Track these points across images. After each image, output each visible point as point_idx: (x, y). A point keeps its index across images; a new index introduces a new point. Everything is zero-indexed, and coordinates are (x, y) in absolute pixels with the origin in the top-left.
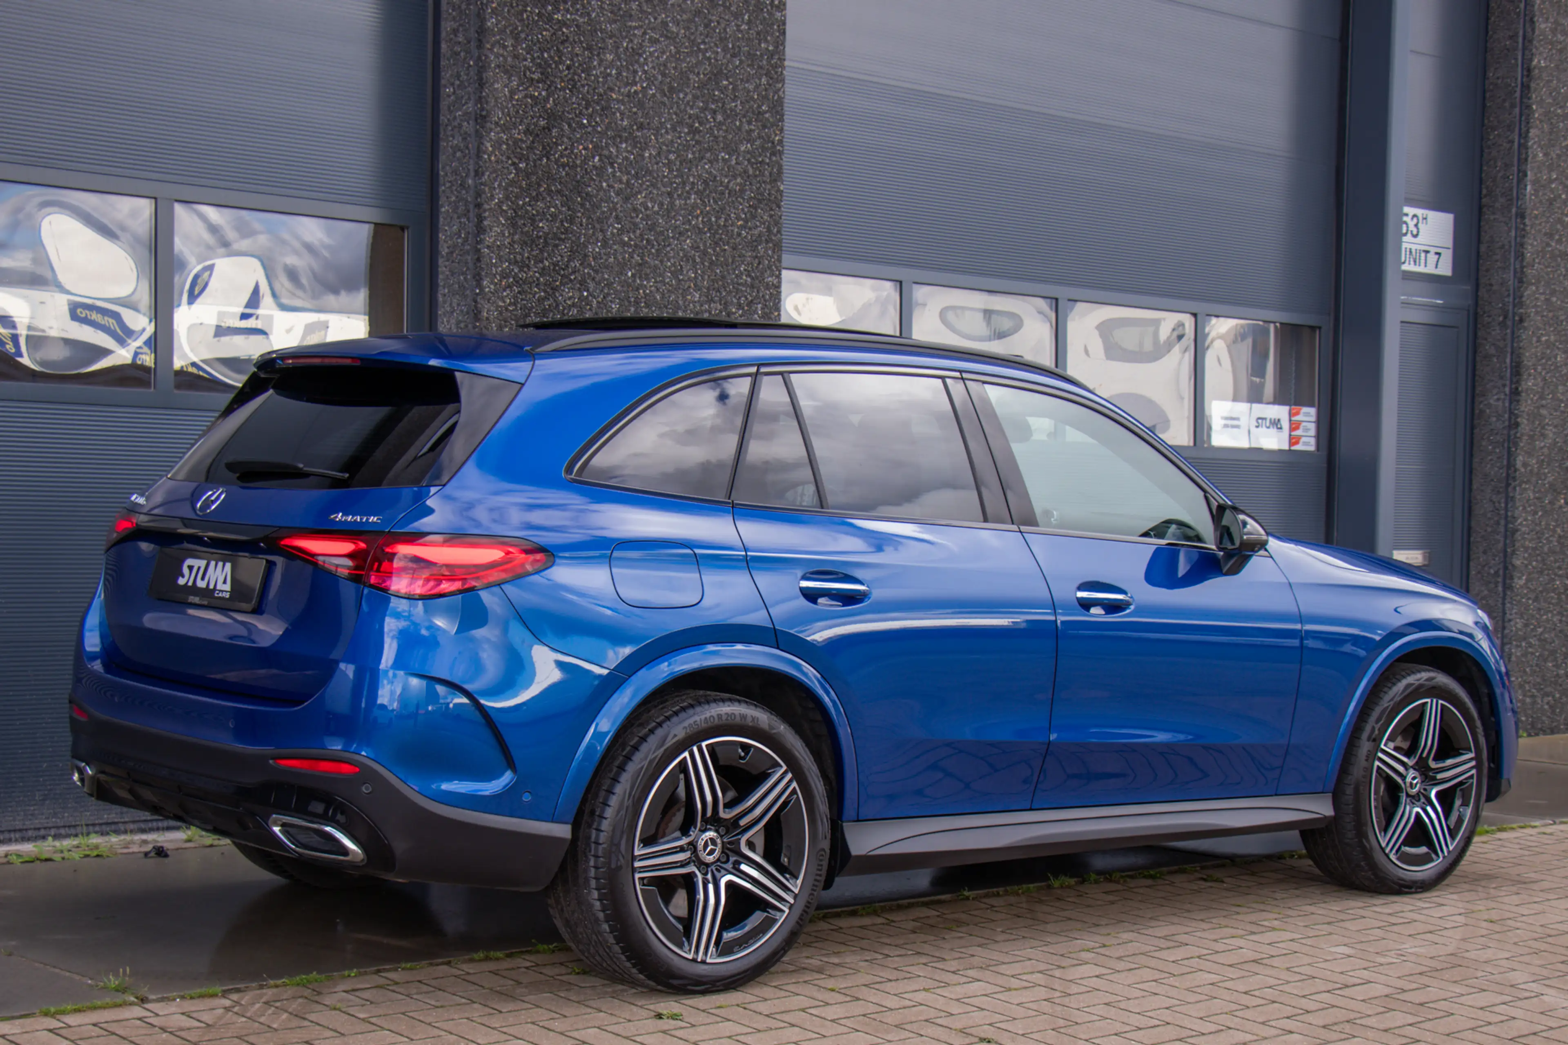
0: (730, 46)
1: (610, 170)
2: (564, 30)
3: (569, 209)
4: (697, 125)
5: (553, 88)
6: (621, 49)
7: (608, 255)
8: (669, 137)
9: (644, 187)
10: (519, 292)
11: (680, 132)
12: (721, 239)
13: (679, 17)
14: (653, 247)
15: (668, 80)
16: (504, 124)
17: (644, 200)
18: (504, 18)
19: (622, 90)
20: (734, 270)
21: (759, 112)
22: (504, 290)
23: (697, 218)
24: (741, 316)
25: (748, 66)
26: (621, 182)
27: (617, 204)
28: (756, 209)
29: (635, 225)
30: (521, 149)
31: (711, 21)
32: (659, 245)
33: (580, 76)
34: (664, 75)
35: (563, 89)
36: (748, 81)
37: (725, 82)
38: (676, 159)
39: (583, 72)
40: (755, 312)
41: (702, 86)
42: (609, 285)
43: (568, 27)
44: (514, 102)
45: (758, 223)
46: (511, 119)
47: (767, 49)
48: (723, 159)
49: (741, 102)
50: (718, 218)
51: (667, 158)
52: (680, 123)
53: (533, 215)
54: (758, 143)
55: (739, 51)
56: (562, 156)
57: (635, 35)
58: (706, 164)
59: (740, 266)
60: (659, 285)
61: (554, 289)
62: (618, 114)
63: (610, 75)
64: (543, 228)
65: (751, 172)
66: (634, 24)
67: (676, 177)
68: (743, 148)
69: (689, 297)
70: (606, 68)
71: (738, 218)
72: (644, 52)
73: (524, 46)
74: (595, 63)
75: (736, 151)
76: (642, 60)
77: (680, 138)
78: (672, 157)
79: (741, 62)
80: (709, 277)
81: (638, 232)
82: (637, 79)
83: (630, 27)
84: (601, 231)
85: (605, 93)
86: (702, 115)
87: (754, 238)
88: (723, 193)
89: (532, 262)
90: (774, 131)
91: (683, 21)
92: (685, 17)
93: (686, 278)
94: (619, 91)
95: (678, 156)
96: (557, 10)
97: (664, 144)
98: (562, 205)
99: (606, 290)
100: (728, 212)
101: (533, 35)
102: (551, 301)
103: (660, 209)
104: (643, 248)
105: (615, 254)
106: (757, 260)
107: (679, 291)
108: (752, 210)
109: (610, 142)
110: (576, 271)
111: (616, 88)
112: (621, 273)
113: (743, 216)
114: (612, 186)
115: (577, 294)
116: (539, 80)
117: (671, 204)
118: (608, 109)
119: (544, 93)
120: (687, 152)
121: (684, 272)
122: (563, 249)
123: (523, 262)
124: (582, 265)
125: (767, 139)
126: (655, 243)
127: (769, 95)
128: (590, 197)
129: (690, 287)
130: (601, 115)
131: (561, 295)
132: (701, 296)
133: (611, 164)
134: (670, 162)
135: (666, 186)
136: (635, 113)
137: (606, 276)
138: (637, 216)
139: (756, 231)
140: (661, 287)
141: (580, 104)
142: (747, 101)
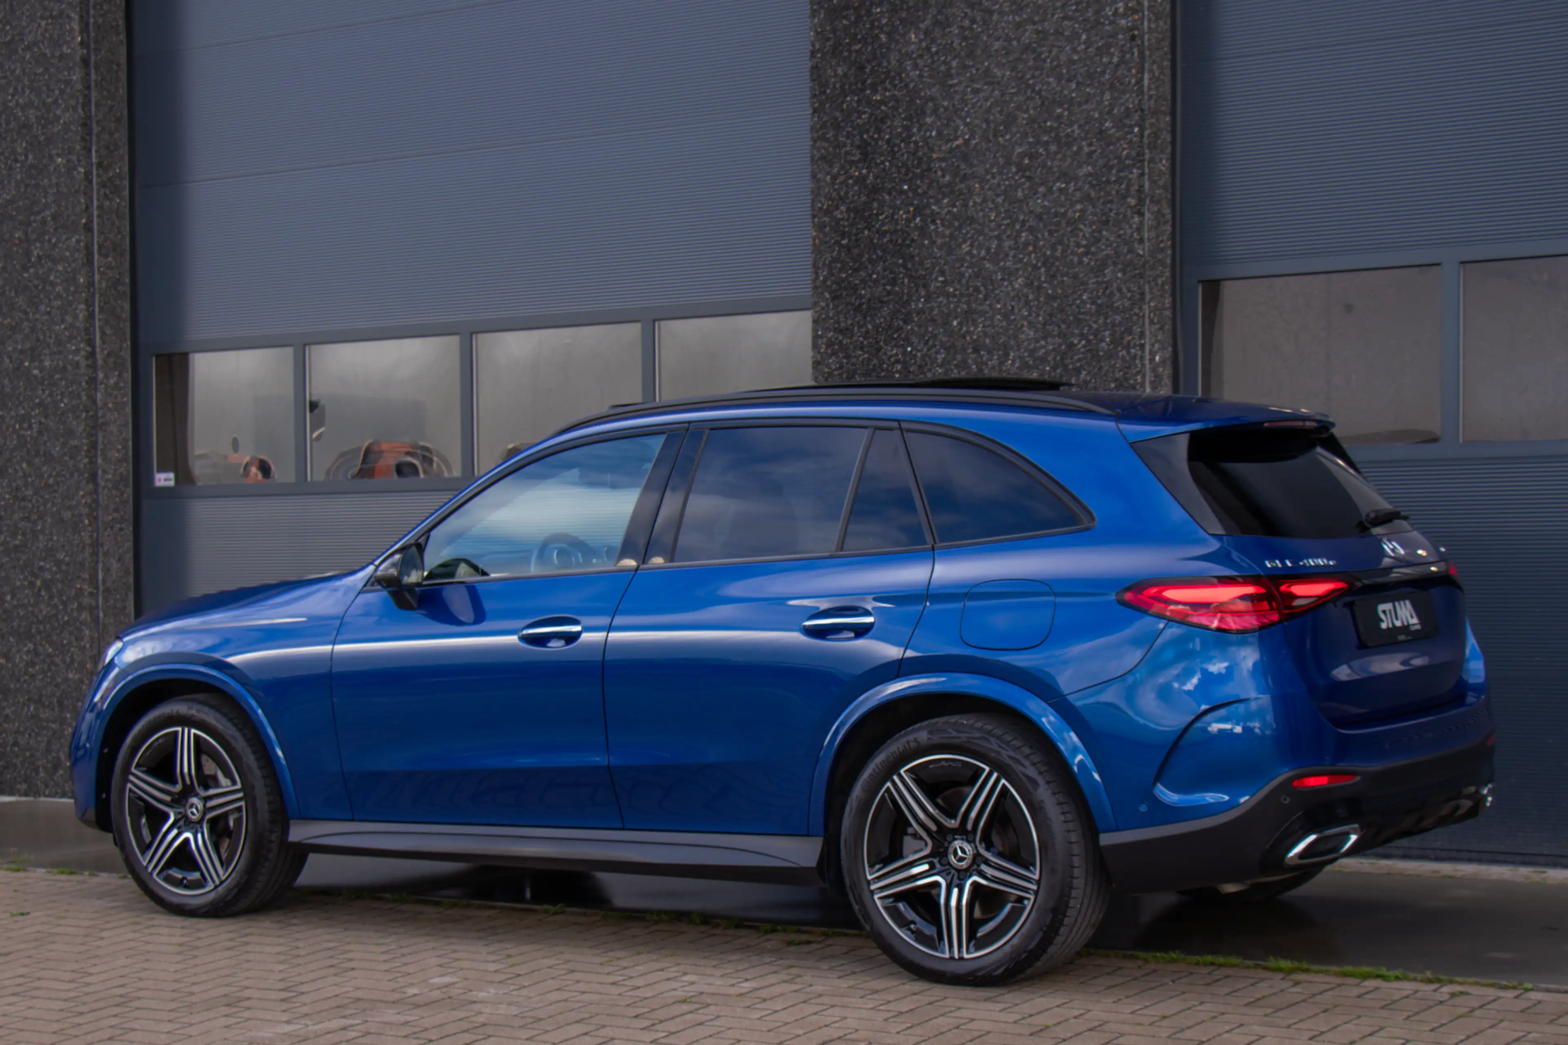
0: (1064, 71)
1: (932, 227)
2: (883, 108)
3: (891, 272)
4: (1026, 161)
5: (873, 165)
6: (942, 110)
7: (932, 309)
8: (996, 181)
9: (969, 235)
10: (844, 357)
11: (1007, 174)
12: (1058, 270)
13: (1003, 60)
14: (979, 292)
15: (992, 126)
16: (827, 208)
17: (968, 249)
18: (825, 113)
19: (944, 148)
20: (1074, 300)
21: (1101, 132)
22: (830, 357)
23: (1029, 254)
24: (1084, 346)
25: (1088, 85)
26: (944, 236)
27: (940, 257)
28: (1100, 232)
29: (962, 275)
30: (844, 226)
31: (1041, 53)
32: (986, 289)
33: (899, 146)
34: (987, 121)
35: (883, 163)
36: (1087, 101)
37: (1059, 111)
38: (1004, 201)
39: (902, 141)
40: (1102, 340)
41: (1032, 121)
42: (934, 337)
43: (885, 104)
44: (836, 187)
45: (1103, 247)
46: (833, 202)
47: (1110, 63)
48: (1061, 190)
49: (1080, 127)
51: (993, 202)
52: (1008, 163)
53: (856, 285)
54: (1101, 162)
55: (1075, 76)
56: (883, 224)
57: (956, 92)
58: (1038, 198)
59: (1081, 295)
60: (987, 330)
61: (879, 349)
62: (939, 173)
63: (930, 136)
64: (865, 294)
65: (1093, 194)
66: (956, 81)
67: (1004, 219)
68: (1081, 173)
69: (1023, 336)
70: (925, 132)
71: (1078, 245)
72: (966, 106)
73: (845, 133)
74: (915, 130)
75: (1076, 179)
76: (963, 114)
77: (1007, 179)
78: (1000, 200)
79: (1078, 84)
80: (1045, 311)
81: (964, 281)
82: (959, 133)
83: (952, 86)
84: (925, 286)
85: (924, 154)
86: (1033, 150)
87: (1098, 263)
88: (1058, 224)
89: (856, 328)
90: (1121, 145)
91: (1009, 62)
92: (1011, 58)
93: (1018, 318)
94: (940, 150)
95: (1006, 198)
96: (875, 91)
97: (990, 189)
98: (884, 270)
99: (931, 343)
100: (1066, 242)
101: (852, 122)
102: (875, 361)
103: (987, 254)
104: (970, 295)
105: (939, 307)
106: (1104, 285)
107: (1011, 332)
108: (1096, 234)
109: (932, 201)
110: (899, 329)
111: (936, 149)
112: (947, 323)
113: (1084, 242)
114: (934, 243)
115: (901, 350)
116: (858, 161)
117: (999, 246)
118: (929, 169)
119: (864, 171)
120: (1016, 191)
121: (1016, 311)
122: (885, 310)
123: (847, 329)
124: (906, 322)
125: (1111, 156)
126: (982, 288)
127: (1113, 109)
128: (912, 257)
129: (1022, 326)
130: (922, 177)
131: (885, 354)
132: (1035, 332)
133: (933, 222)
134: (997, 206)
135: (993, 230)
136: (958, 167)
137: (930, 329)
138: (962, 266)
139: (1101, 256)
140: (991, 331)
141: (899, 173)
142: (1087, 123)
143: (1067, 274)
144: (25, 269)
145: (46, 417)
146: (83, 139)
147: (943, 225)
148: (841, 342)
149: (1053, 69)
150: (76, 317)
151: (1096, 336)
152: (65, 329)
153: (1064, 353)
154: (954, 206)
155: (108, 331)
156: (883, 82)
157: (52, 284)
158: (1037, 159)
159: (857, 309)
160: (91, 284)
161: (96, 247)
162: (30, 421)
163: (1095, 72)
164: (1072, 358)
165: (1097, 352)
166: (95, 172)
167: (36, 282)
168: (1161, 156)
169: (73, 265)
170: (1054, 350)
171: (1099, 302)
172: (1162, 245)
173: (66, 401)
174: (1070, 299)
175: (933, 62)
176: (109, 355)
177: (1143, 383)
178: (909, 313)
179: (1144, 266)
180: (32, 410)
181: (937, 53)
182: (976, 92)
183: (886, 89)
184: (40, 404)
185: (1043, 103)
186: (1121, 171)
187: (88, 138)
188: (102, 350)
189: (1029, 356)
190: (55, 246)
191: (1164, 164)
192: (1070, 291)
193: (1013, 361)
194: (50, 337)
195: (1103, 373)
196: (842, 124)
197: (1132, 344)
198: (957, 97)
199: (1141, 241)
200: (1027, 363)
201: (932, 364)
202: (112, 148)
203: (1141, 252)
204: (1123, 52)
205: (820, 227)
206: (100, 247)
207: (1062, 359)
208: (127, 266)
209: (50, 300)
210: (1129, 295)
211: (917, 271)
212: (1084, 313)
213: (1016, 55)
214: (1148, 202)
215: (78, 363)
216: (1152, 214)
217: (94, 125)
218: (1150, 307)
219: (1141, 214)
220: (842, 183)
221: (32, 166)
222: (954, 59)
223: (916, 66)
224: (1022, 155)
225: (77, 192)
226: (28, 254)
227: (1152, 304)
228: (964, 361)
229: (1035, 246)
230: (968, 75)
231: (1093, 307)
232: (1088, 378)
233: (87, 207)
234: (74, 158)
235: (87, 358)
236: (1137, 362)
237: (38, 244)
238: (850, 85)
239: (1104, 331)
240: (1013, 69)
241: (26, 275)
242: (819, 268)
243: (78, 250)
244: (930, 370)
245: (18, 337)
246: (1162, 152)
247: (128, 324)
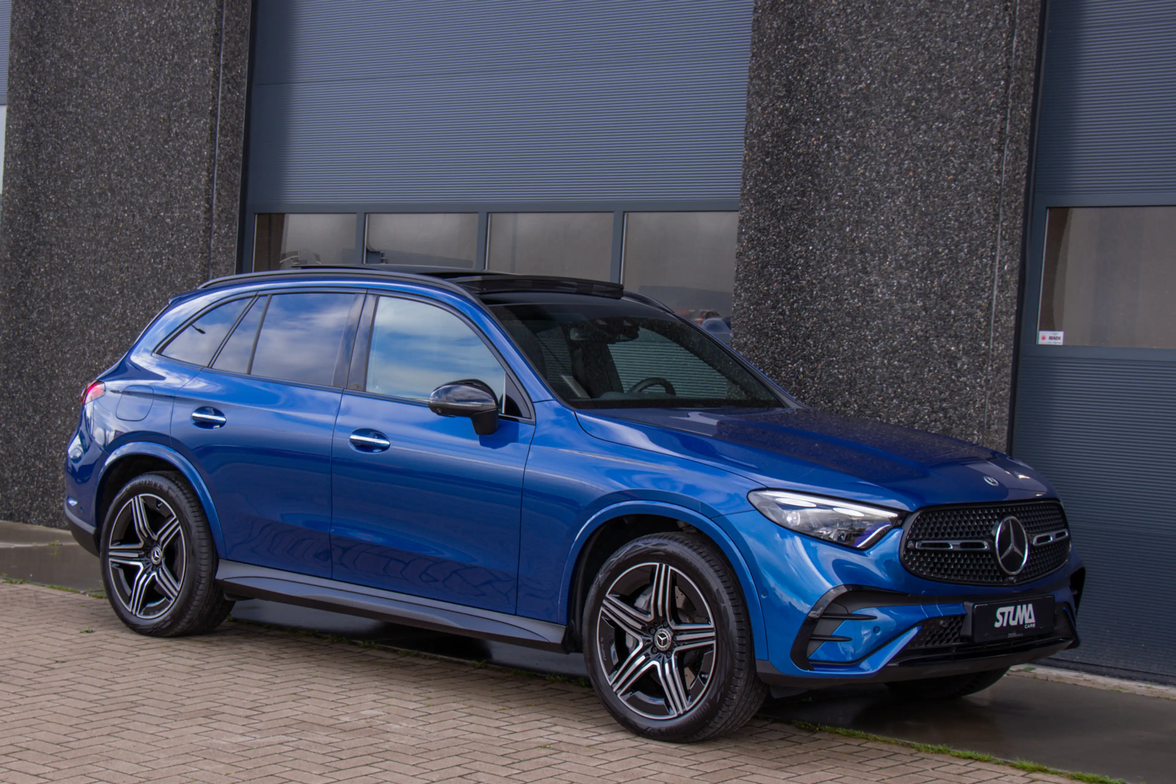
0: (949, 33)
1: (836, 152)
2: (806, 55)
3: (802, 186)
4: (913, 104)
5: (794, 100)
6: (851, 59)
7: (831, 217)
8: (888, 118)
9: (864, 161)
10: (760, 251)
11: (898, 113)
12: (931, 192)
13: (902, 22)
14: (869, 207)
15: (889, 74)
16: (757, 133)
17: (862, 171)
18: (761, 57)
19: (850, 90)
20: (942, 217)
21: (974, 83)
22: (750, 250)
23: (910, 179)
24: (947, 255)
25: (967, 45)
26: (844, 160)
27: (840, 176)
28: (966, 163)
29: (856, 192)
30: (769, 148)
31: (932, 18)
32: (874, 204)
33: (816, 86)
34: (886, 71)
35: (802, 99)
36: (965, 58)
37: (942, 65)
38: (893, 135)
39: (818, 83)
40: (961, 250)
41: (920, 72)
42: (831, 239)
43: (808, 52)
44: (765, 116)
45: (968, 176)
46: (762, 128)
47: (986, 28)
48: (938, 129)
49: (957, 78)
50: (929, 175)
51: (884, 136)
52: (899, 104)
53: (774, 194)
54: (972, 108)
55: (957, 37)
56: (798, 148)
57: (863, 46)
58: (920, 134)
59: (947, 214)
60: (872, 236)
61: (787, 247)
62: (845, 109)
63: (840, 80)
64: (780, 202)
65: (963, 133)
66: (864, 37)
67: (892, 149)
68: (956, 115)
69: (899, 243)
70: (837, 76)
71: (948, 173)
72: (870, 57)
73: (775, 74)
74: (829, 74)
75: (952, 120)
76: (867, 63)
77: (897, 118)
78: (890, 134)
79: (959, 43)
80: (918, 225)
82: (863, 78)
83: (860, 41)
84: (827, 199)
85: (835, 94)
86: (919, 95)
87: (963, 189)
88: (935, 155)
89: (771, 229)
90: (989, 95)
91: (906, 23)
92: (908, 21)
93: (897, 228)
94: (847, 91)
95: (895, 132)
96: (801, 42)
97: (883, 125)
98: (797, 184)
99: (828, 244)
100: (939, 170)
101: (781, 65)
102: (784, 255)
103: (877, 176)
104: (860, 208)
105: (836, 216)
106: (966, 207)
107: (890, 239)
108: (963, 165)
109: (838, 131)
110: (804, 232)
111: (844, 90)
112: (841, 229)
113: (953, 172)
114: (837, 164)
115: (804, 248)
116: (784, 97)
117: (887, 170)
118: (837, 106)
119: (787, 105)
120: (903, 127)
121: (896, 223)
122: (795, 216)
123: (764, 229)
124: (810, 226)
125: (980, 103)
126: (871, 203)
127: (986, 65)
128: (818, 175)
129: (900, 235)
130: (831, 112)
131: (792, 250)
132: (909, 241)
133: (837, 148)
134: (887, 138)
135: (883, 158)
136: (860, 105)
137: (828, 233)
138: (857, 184)
139: (965, 183)
140: (874, 237)
141: (814, 108)
142: (963, 76)
143: (938, 196)
144: (166, 142)
145: (173, 256)
146: (214, 46)
147: (845, 151)
148: (759, 239)
149: (940, 30)
150: (199, 181)
151: (956, 247)
152: (191, 189)
153: (930, 259)
154: (854, 136)
155: (224, 193)
156: (808, 35)
157: (185, 155)
158: (922, 102)
159: (774, 214)
160: (212, 156)
161: (218, 128)
162: (161, 257)
163: (974, 35)
164: (936, 263)
165: (957, 259)
166: (222, 71)
167: (173, 152)
168: (1023, 105)
169: (200, 141)
170: (923, 256)
171: (961, 219)
172: (1018, 177)
173: (188, 244)
174: (939, 215)
175: (847, 21)
176: (222, 211)
177: (992, 286)
178: (813, 219)
179: (999, 193)
180: (164, 249)
181: (851, 13)
182: (881, 46)
183: (809, 41)
184: (170, 245)
185: (930, 58)
186: (987, 116)
187: (218, 45)
188: (218, 207)
189: (903, 259)
190: (189, 125)
191: (1025, 112)
192: (939, 210)
193: (891, 263)
194: (180, 195)
195: (960, 276)
196: (774, 67)
197: (985, 255)
198: (864, 50)
199: (999, 173)
200: (901, 265)
201: (827, 261)
202: (237, 53)
203: (998, 182)
204: (997, 19)
205: (750, 147)
206: (221, 129)
207: (928, 264)
208: (241, 144)
209: (182, 167)
210: (985, 215)
211: (821, 186)
212: (949, 228)
213: (913, 18)
214: (1008, 141)
215: (198, 216)
216: (1011, 151)
217: (224, 36)
218: (1002, 226)
219: (1001, 151)
220: (769, 113)
221: (176, 64)
222: (863, 19)
223: (834, 24)
224: (910, 99)
225: (207, 86)
226: (169, 130)
227: (1005, 224)
228: (852, 260)
229: (914, 172)
230: (874, 32)
231: (957, 223)
232: (948, 280)
233: (213, 98)
234: (207, 60)
235: (205, 213)
236: (988, 269)
237: (177, 124)
238: (782, 36)
239: (964, 243)
240: (909, 30)
241: (166, 147)
242: (747, 179)
243: (204, 130)
244: (826, 265)
245: (158, 193)
246: (1024, 101)
247: (239, 188)
